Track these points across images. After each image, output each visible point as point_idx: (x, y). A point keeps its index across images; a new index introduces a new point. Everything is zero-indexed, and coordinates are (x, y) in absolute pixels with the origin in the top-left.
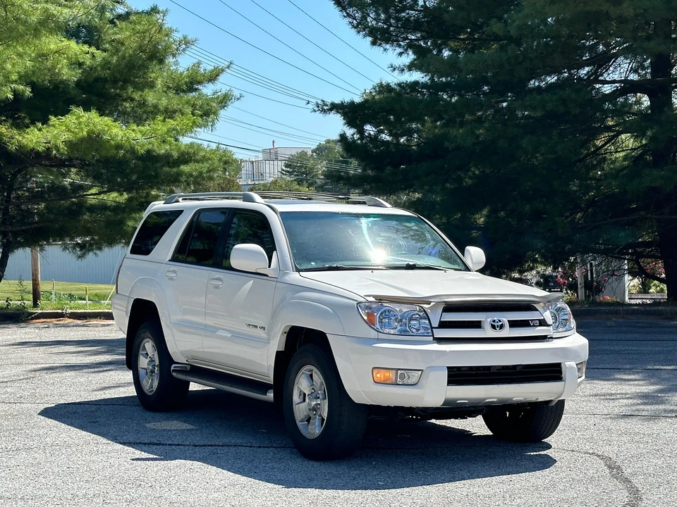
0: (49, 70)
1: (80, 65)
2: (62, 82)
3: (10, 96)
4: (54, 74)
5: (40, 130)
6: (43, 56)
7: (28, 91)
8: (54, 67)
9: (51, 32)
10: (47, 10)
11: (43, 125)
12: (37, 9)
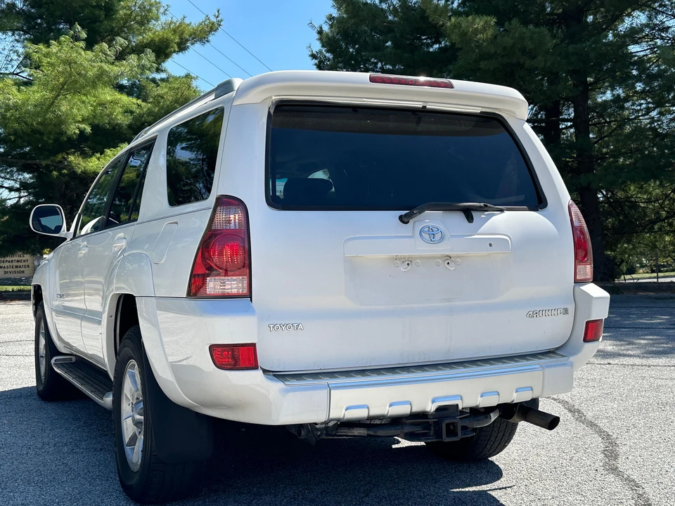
0: (108, 116)
1: (132, 112)
2: (117, 124)
3: (77, 131)
4: (112, 119)
5: (98, 159)
6: (102, 104)
7: (88, 129)
8: (111, 114)
9: (105, 84)
10: (101, 67)
11: (101, 154)
12: (94, 67)
